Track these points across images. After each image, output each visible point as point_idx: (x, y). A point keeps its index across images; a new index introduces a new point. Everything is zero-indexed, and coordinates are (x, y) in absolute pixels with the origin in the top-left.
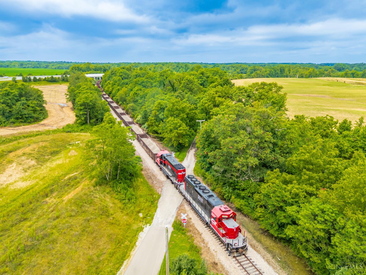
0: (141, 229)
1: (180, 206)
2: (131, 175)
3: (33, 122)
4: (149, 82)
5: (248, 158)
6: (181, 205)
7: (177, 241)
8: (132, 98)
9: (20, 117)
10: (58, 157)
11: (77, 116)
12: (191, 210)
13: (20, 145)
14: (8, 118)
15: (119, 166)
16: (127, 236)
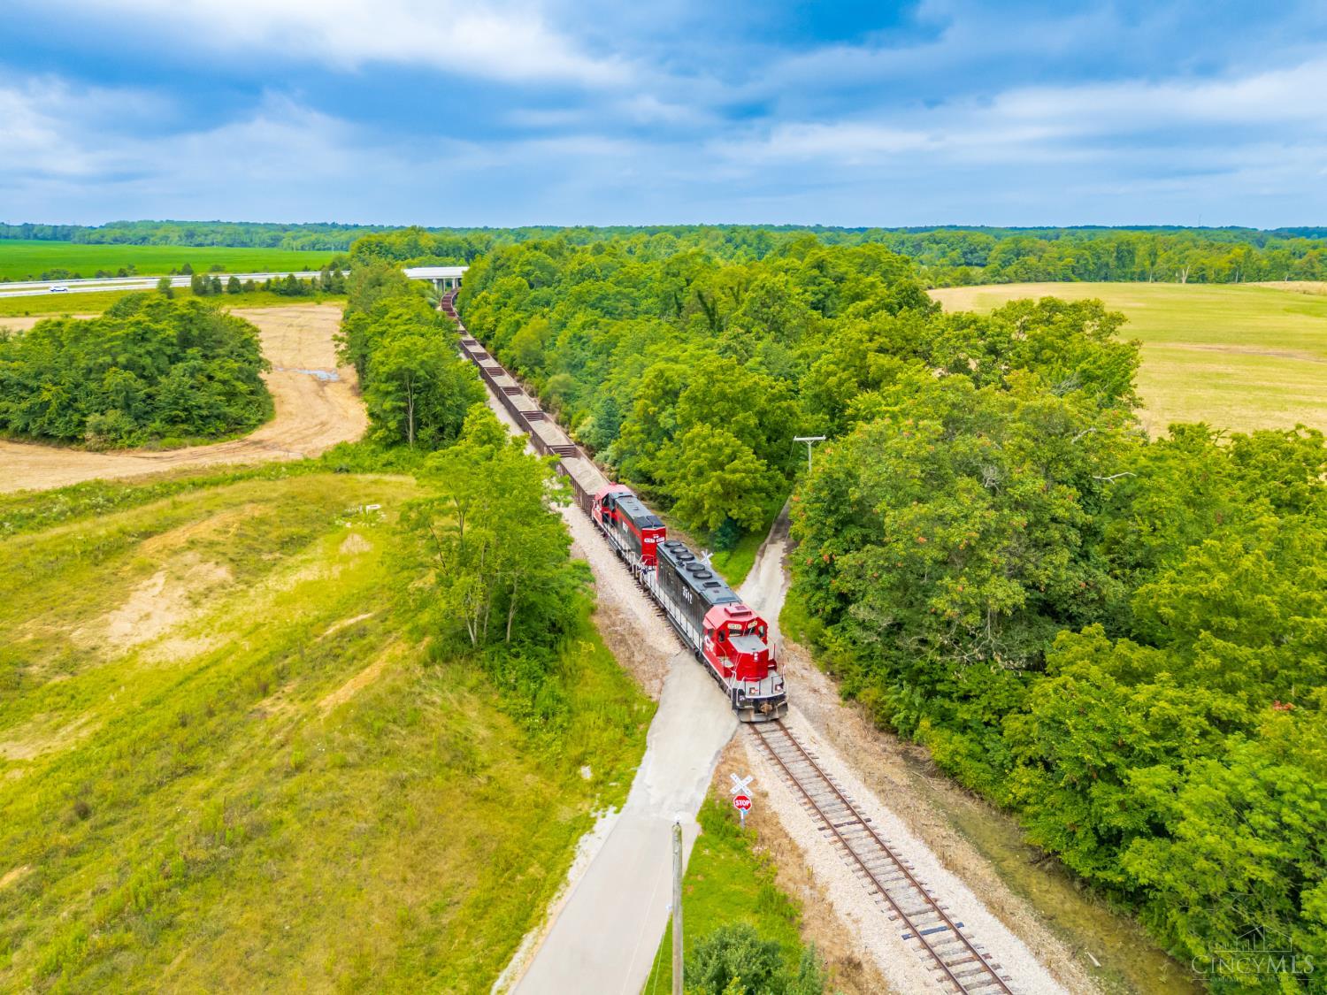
0: (587, 824)
1: (729, 748)
2: (555, 628)
3: (224, 434)
4: (627, 296)
5: (984, 581)
6: (733, 745)
7: (715, 875)
8: (565, 355)
9: (183, 414)
10: (304, 557)
11: (372, 415)
12: (767, 764)
13: (180, 512)
14: (141, 418)
15: (514, 596)
16: (536, 847)
